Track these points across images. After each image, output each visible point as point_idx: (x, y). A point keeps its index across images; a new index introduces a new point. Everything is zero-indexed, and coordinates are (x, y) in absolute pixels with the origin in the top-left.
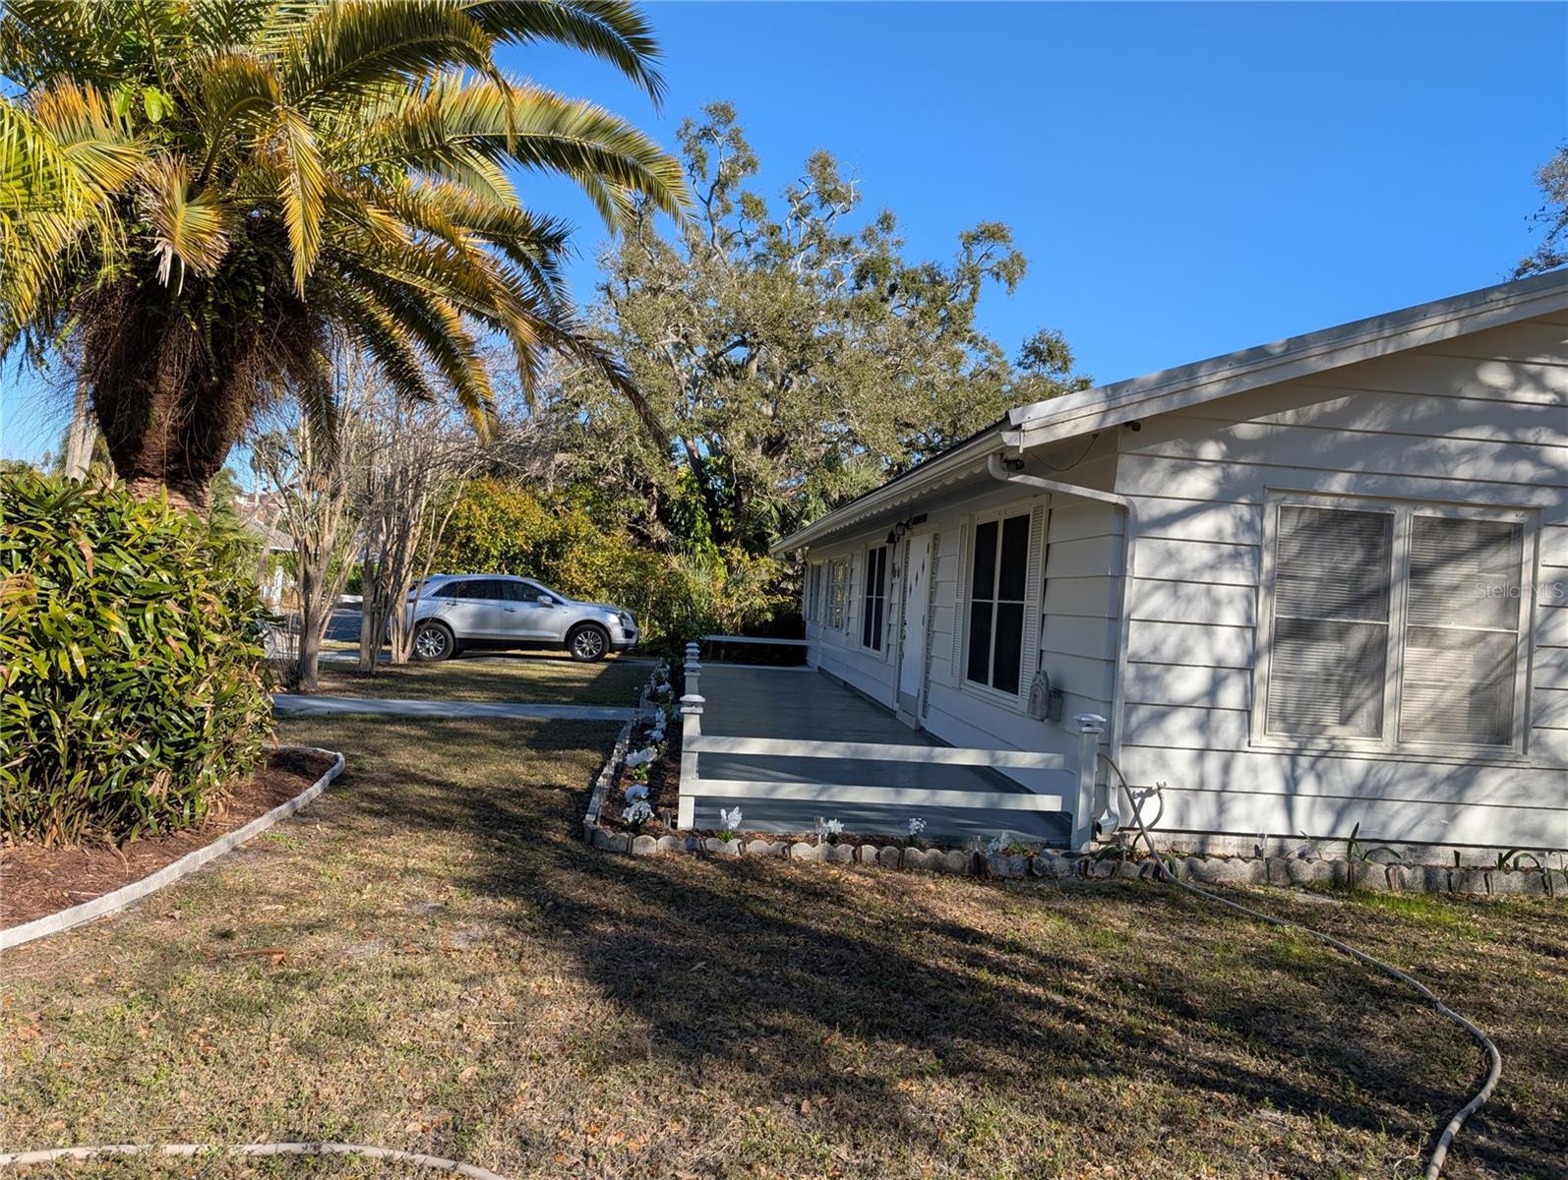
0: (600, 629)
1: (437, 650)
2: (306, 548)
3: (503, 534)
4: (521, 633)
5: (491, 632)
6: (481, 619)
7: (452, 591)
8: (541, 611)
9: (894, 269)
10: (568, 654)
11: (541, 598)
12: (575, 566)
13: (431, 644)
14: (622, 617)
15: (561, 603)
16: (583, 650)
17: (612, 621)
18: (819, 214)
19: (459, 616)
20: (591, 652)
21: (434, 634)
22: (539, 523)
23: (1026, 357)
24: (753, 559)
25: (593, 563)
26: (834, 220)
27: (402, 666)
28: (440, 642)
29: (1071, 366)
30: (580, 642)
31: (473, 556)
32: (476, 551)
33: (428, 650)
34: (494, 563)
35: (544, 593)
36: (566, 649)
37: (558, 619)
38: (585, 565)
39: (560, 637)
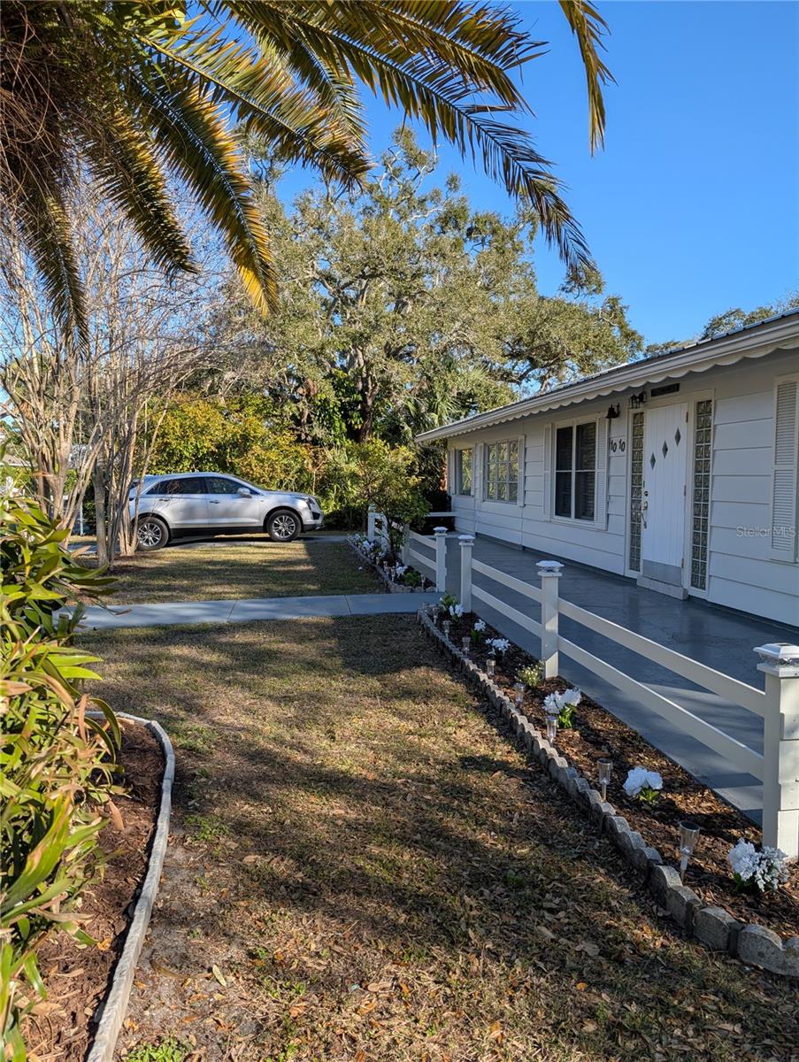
0: (292, 513)
1: (155, 540)
2: (43, 456)
3: (193, 440)
4: (225, 522)
5: (200, 522)
6: (189, 512)
7: (164, 489)
8: (240, 501)
9: (471, 214)
10: (267, 535)
11: (241, 490)
12: (254, 462)
13: (149, 535)
14: (310, 502)
15: (256, 493)
16: (280, 532)
17: (301, 505)
18: (408, 175)
19: (171, 509)
20: (287, 534)
21: (152, 527)
22: (221, 429)
23: (568, 283)
24: (393, 448)
25: (269, 459)
26: (421, 178)
27: (130, 558)
28: (158, 533)
29: (603, 288)
30: (276, 525)
31: (169, 457)
32: (171, 455)
33: (147, 541)
34: (187, 463)
35: (243, 486)
36: (265, 532)
37: (255, 507)
38: (262, 461)
39: (260, 523)
